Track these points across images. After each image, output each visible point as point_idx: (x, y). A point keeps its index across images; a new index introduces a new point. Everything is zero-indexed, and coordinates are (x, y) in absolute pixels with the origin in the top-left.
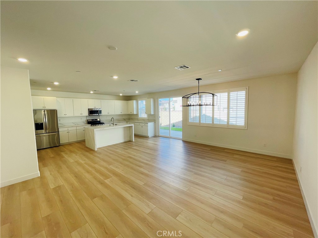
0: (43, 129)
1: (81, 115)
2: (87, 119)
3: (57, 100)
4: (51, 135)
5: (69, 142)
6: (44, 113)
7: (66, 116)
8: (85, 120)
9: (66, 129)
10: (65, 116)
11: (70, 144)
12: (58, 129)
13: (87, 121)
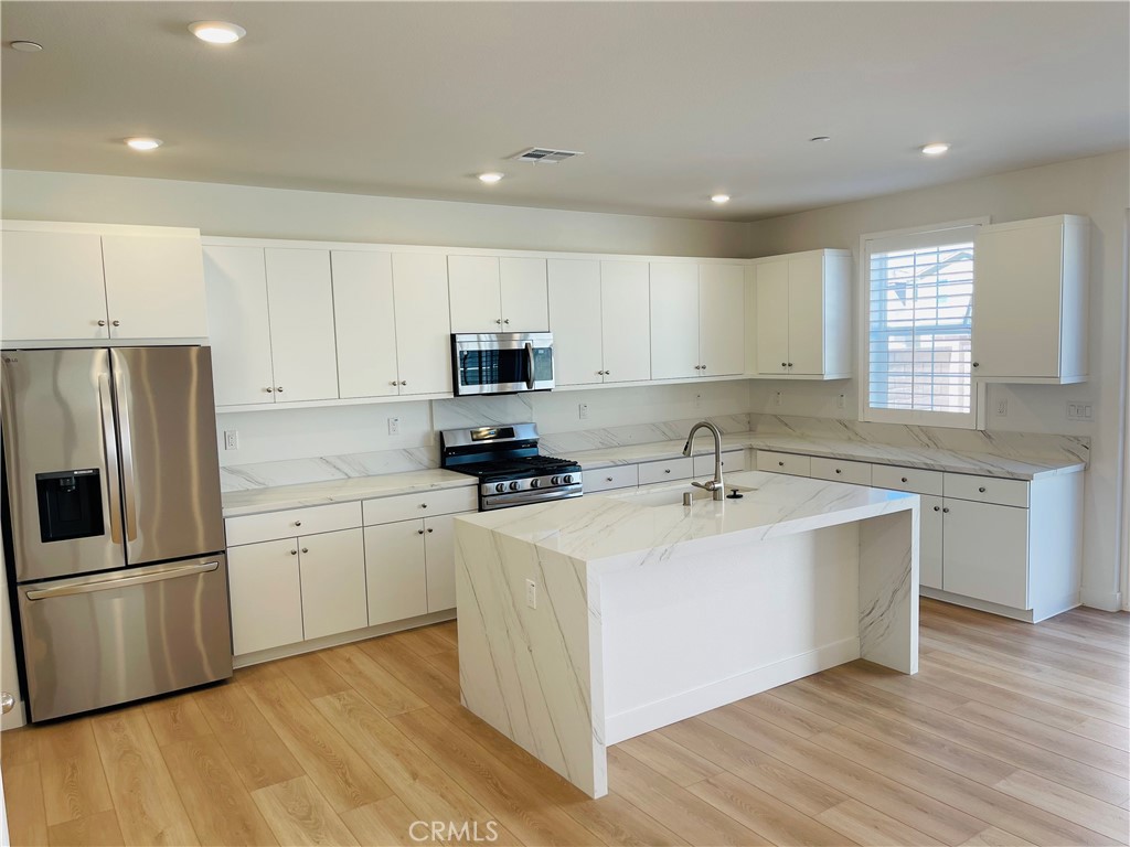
0: (97, 529)
1: (393, 395)
2: (438, 427)
3: (204, 254)
4: (162, 585)
5: (305, 642)
6: (106, 375)
7: (282, 402)
8: (416, 432)
9: (281, 524)
10: (265, 402)
11: (311, 660)
12: (217, 526)
13: (434, 442)
